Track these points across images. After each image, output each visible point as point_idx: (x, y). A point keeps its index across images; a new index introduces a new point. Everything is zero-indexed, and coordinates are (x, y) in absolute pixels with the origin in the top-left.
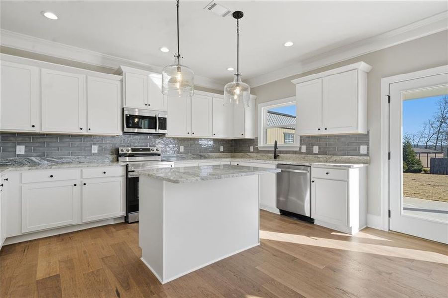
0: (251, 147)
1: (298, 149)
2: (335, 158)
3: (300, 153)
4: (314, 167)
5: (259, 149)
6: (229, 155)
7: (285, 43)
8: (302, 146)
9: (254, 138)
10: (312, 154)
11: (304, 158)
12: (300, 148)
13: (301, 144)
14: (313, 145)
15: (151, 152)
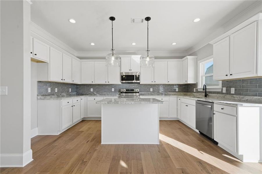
0: (195, 89)
1: (220, 91)
2: (247, 98)
3: (221, 93)
4: (216, 104)
5: (199, 90)
6: (182, 93)
7: (194, 20)
8: (223, 88)
9: (196, 83)
10: (230, 94)
11: (224, 97)
12: (222, 89)
13: (223, 87)
14: (230, 87)
15: (134, 91)
